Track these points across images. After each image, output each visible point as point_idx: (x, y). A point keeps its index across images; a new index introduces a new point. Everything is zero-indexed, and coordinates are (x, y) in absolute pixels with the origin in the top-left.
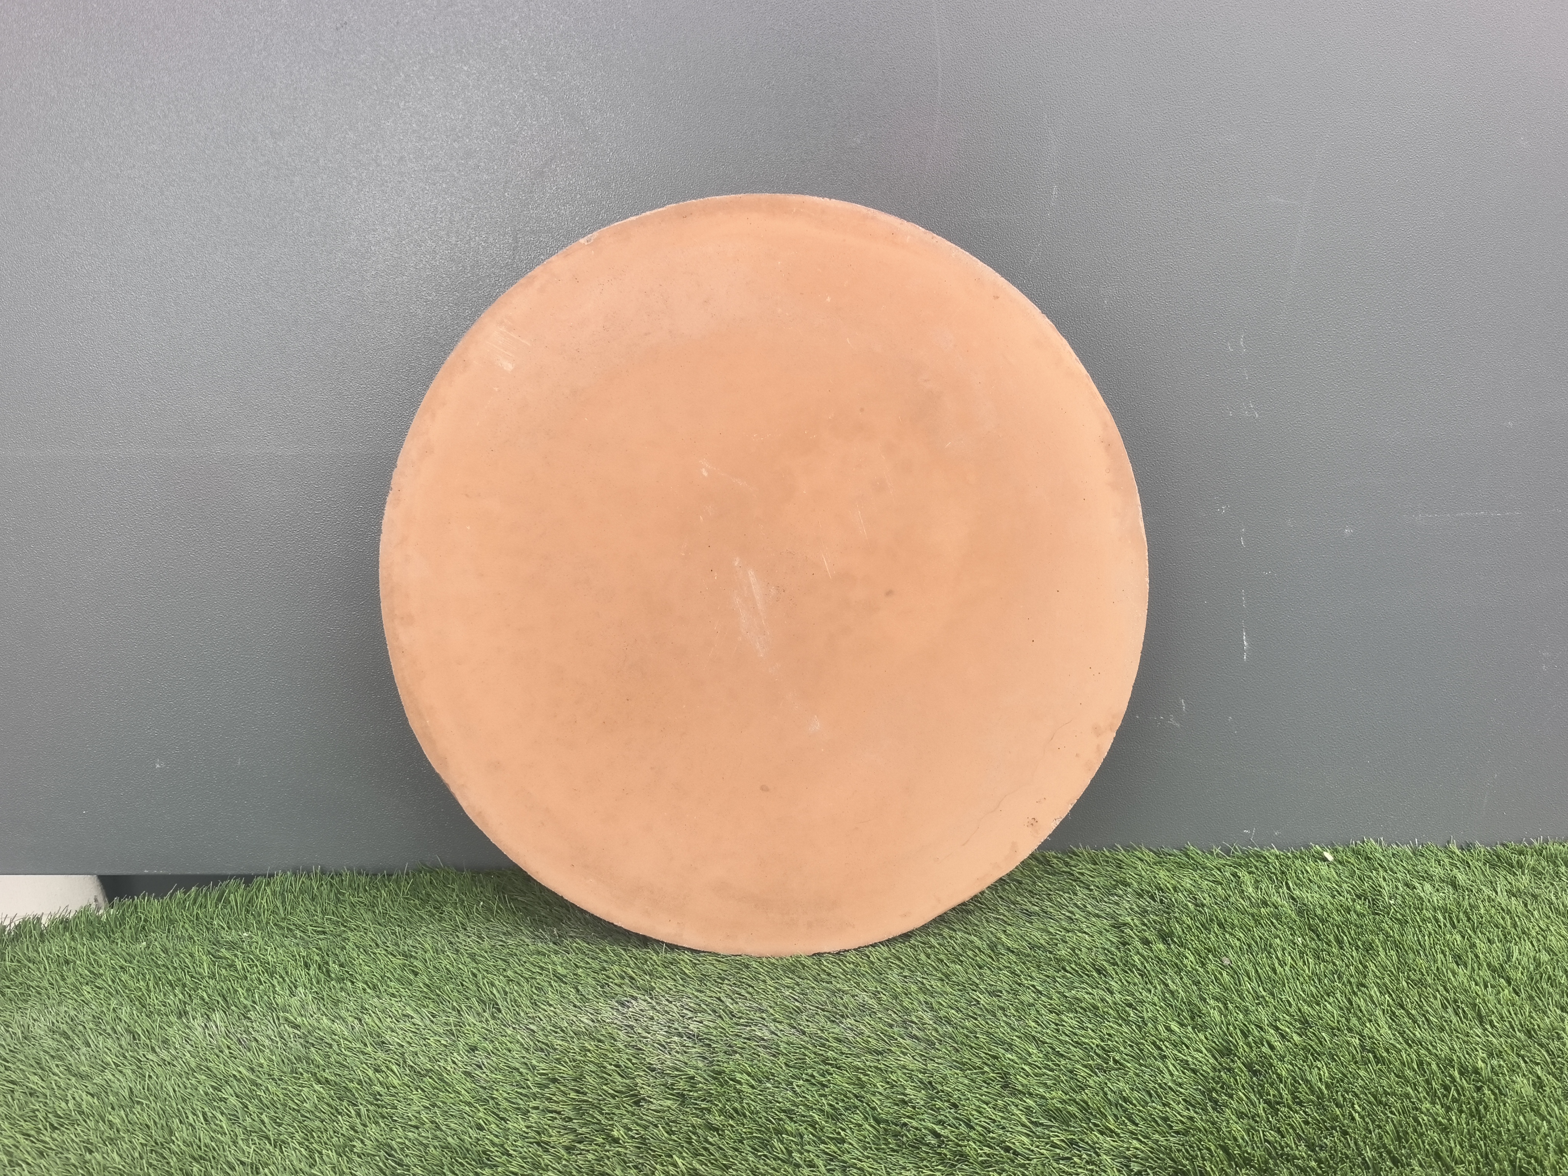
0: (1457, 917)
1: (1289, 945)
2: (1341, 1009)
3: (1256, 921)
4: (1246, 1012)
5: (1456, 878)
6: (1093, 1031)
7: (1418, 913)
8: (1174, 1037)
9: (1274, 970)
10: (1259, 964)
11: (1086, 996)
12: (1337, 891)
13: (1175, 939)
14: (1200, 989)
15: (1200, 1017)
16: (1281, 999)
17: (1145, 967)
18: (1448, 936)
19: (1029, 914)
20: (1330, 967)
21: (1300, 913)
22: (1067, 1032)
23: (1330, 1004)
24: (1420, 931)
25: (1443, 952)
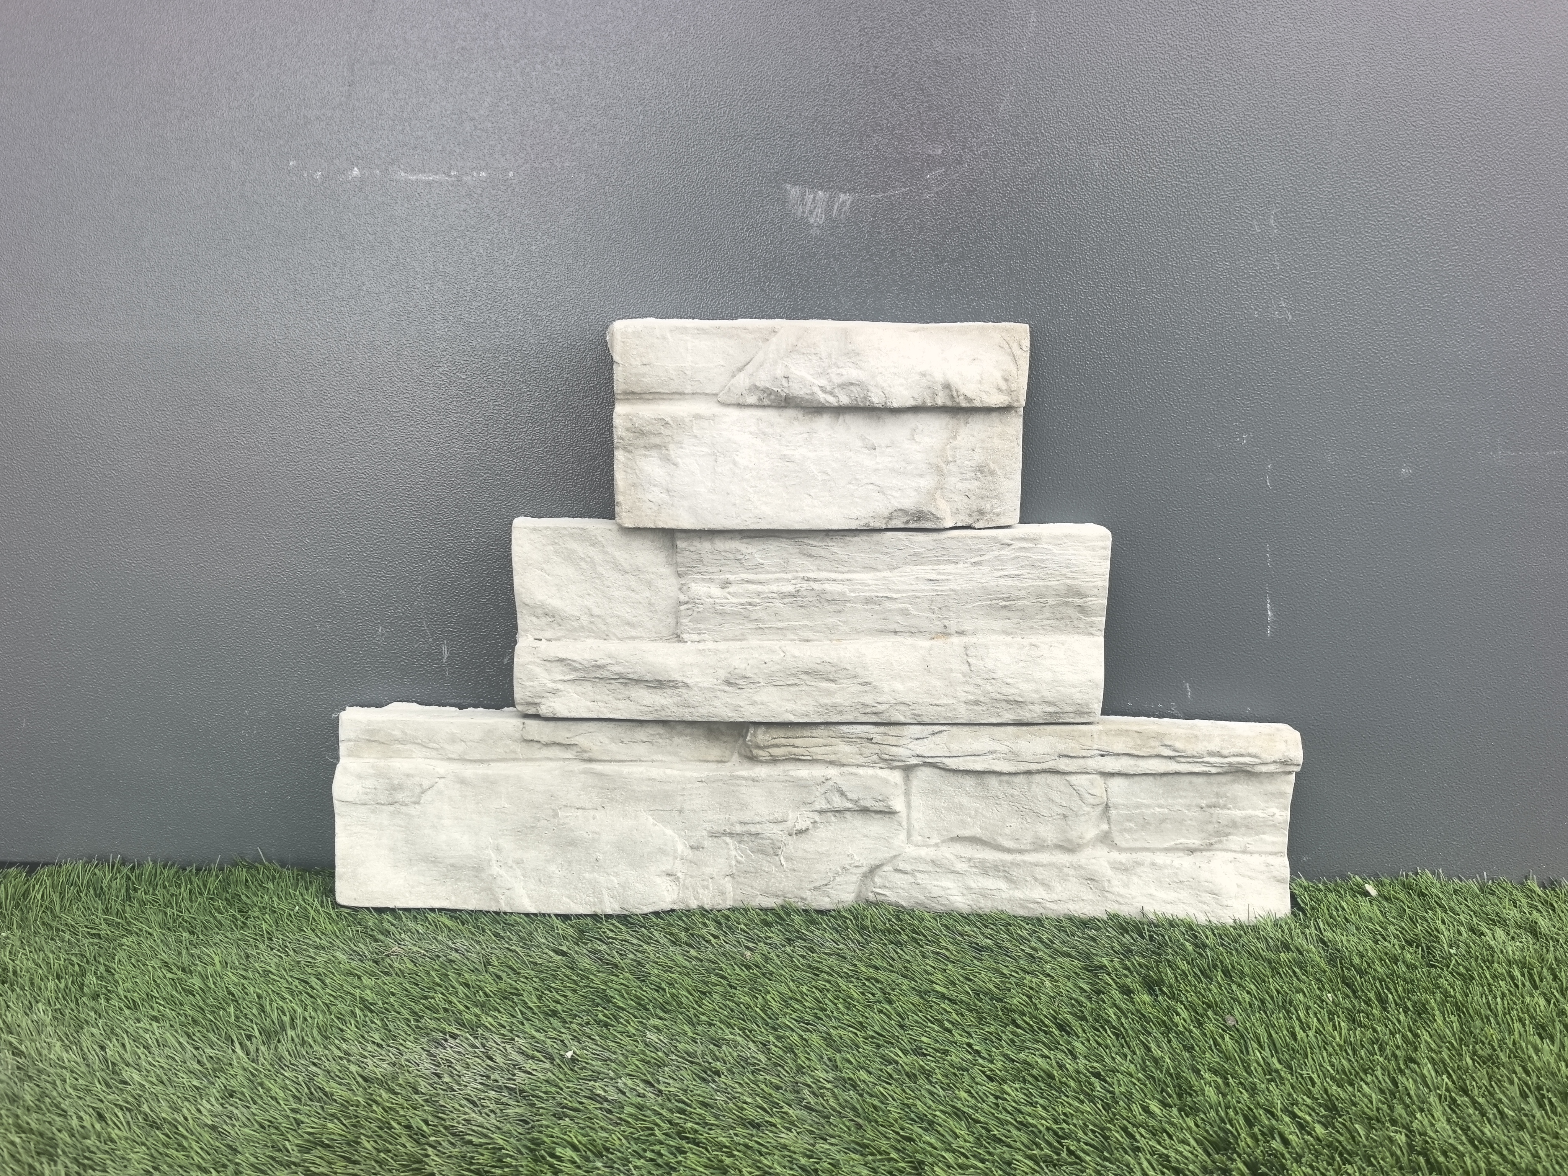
0: (1540, 975)
1: (1315, 1003)
2: (1382, 1091)
3: (1273, 969)
4: (1253, 1090)
5: (1536, 923)
6: (1044, 1108)
7: (1487, 967)
8: (1152, 1122)
9: (1294, 1036)
10: (1273, 1026)
11: (1039, 1060)
12: (1381, 935)
13: (1165, 989)
14: (1193, 1057)
15: (1191, 1095)
16: (1301, 1075)
17: (1122, 1024)
18: (1528, 999)
19: (979, 949)
20: (1369, 1033)
21: (1331, 961)
22: (1009, 1108)
23: (1367, 1084)
24: (1491, 991)
25: (1520, 1020)
